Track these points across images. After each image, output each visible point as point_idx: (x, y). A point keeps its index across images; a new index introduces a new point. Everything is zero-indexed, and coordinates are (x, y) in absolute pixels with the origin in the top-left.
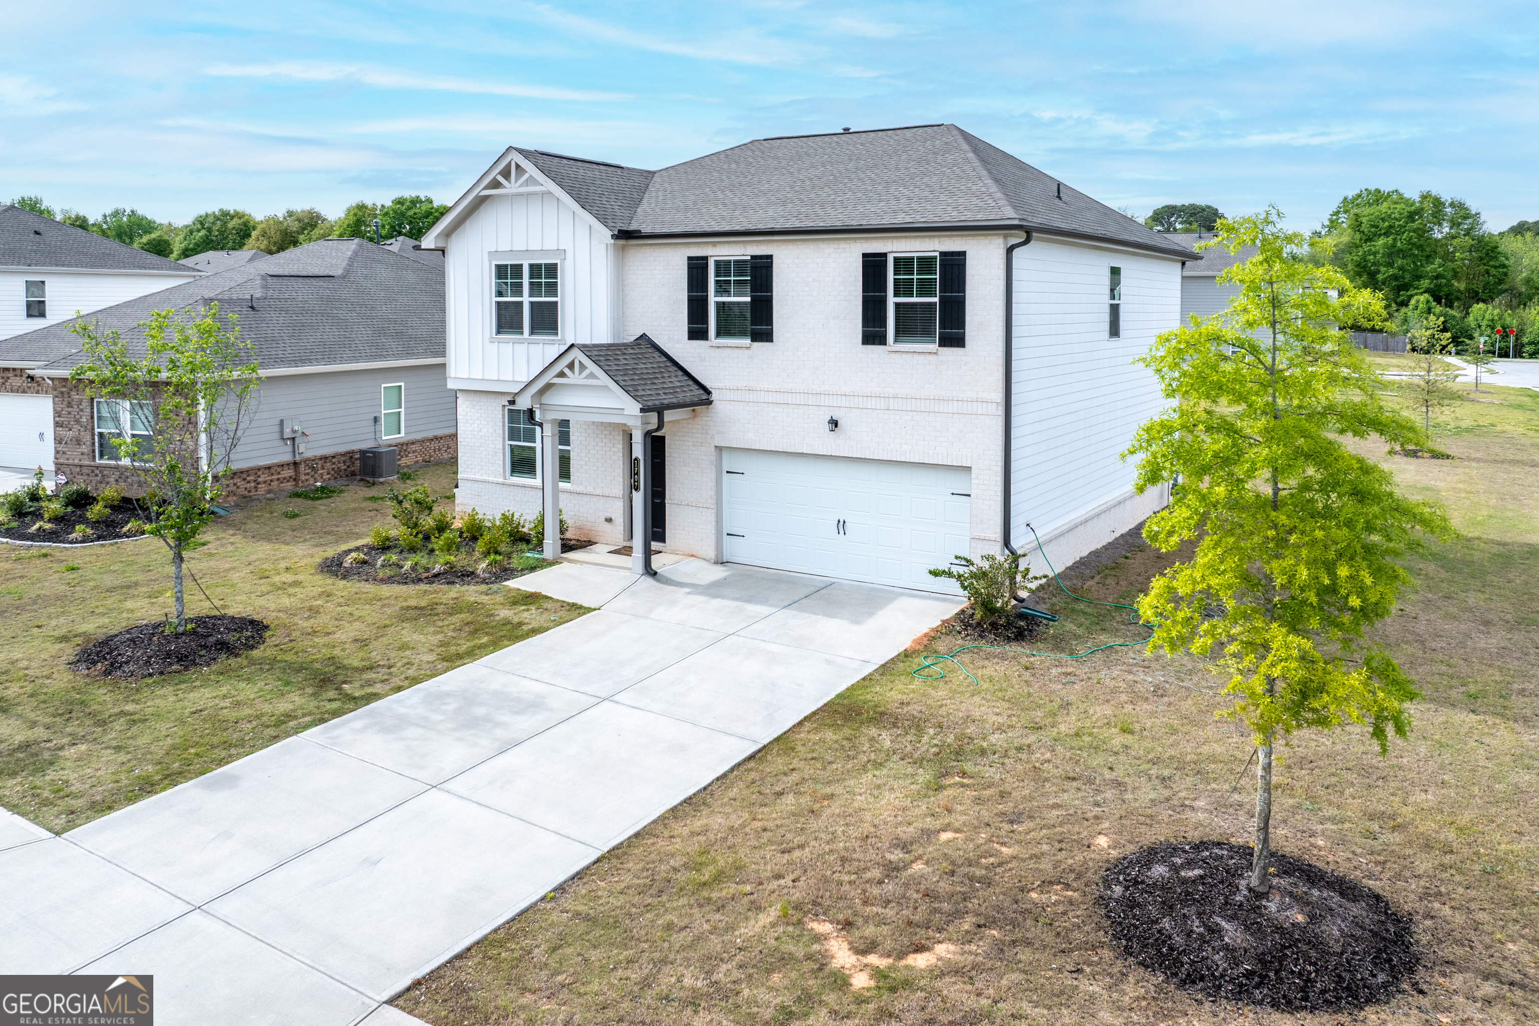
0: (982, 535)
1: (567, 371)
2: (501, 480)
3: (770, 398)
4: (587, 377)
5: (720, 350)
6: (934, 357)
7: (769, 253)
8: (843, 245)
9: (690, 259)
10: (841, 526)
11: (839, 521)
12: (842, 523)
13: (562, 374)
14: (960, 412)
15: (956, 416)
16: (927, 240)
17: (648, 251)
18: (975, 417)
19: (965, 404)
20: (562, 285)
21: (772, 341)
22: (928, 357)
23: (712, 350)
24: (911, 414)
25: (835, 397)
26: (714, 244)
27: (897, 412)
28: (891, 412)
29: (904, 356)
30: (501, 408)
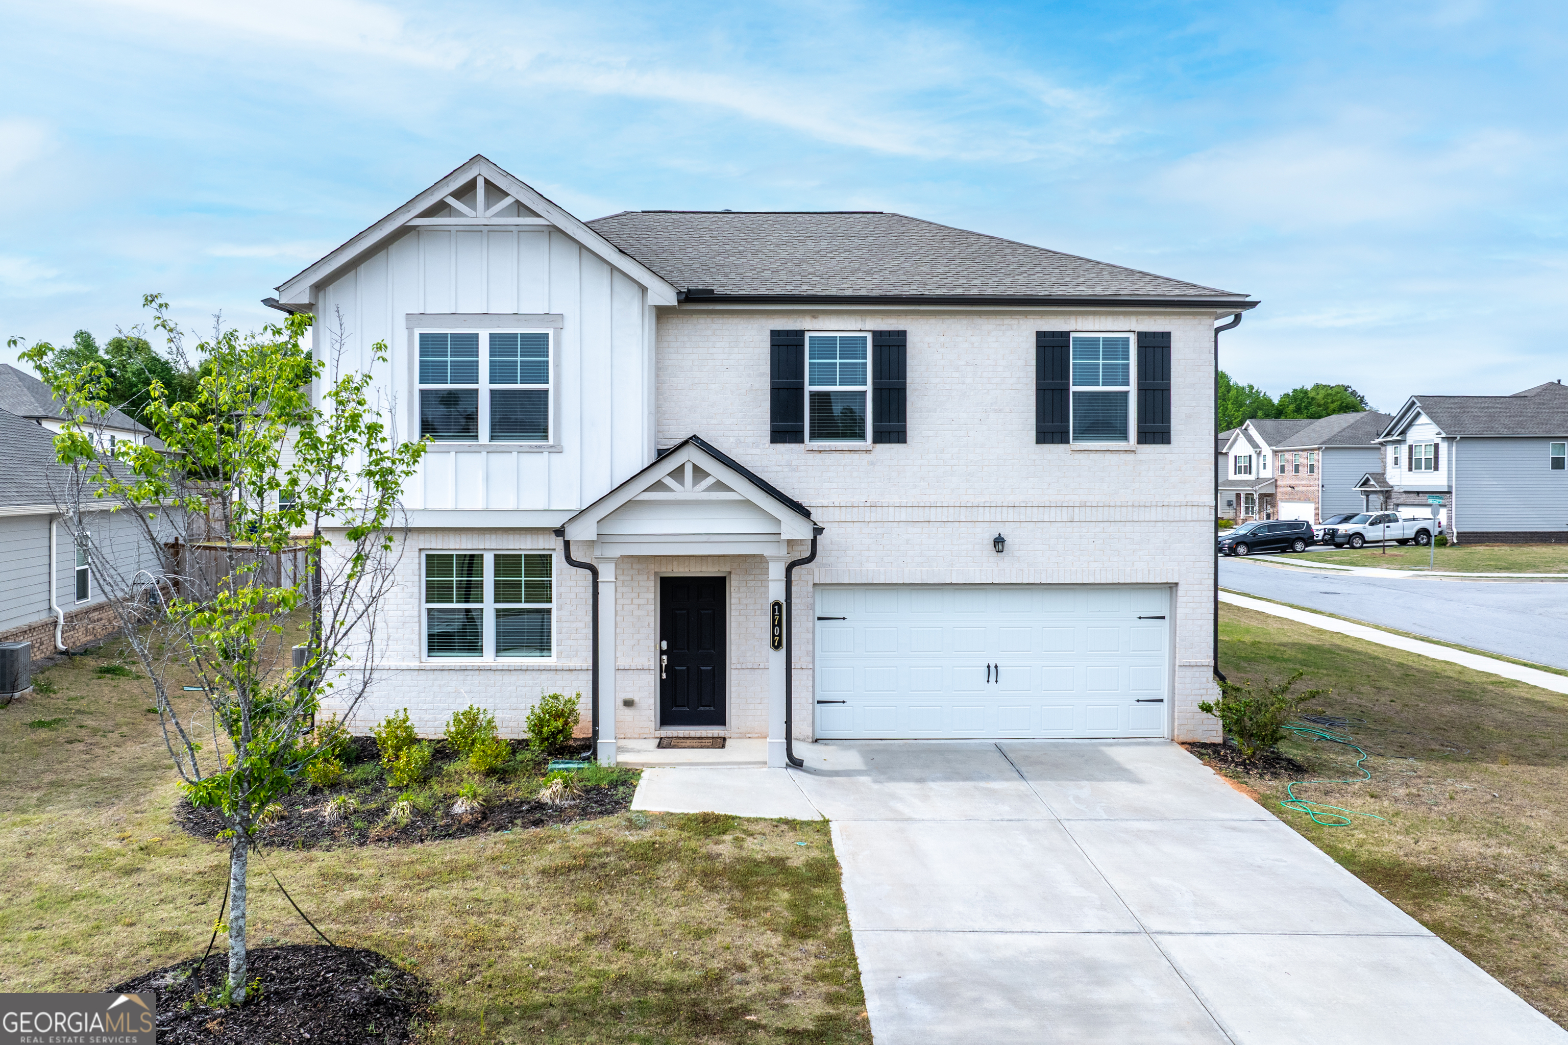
0: (1193, 661)
1: (669, 481)
2: (415, 664)
3: (903, 515)
4: (709, 489)
5: (823, 455)
6: (1131, 457)
7: (901, 328)
8: (1008, 321)
9: (773, 333)
10: (992, 672)
11: (989, 667)
12: (993, 669)
13: (659, 486)
14: (1165, 519)
15: (1160, 524)
16: (1121, 317)
17: (702, 321)
18: (1182, 524)
19: (1171, 509)
20: (557, 366)
21: (904, 441)
22: (1124, 456)
23: (811, 455)
24: (1102, 525)
25: (999, 509)
26: (814, 314)
27: (1084, 524)
28: (1075, 524)
29: (1092, 455)
30: (417, 554)
